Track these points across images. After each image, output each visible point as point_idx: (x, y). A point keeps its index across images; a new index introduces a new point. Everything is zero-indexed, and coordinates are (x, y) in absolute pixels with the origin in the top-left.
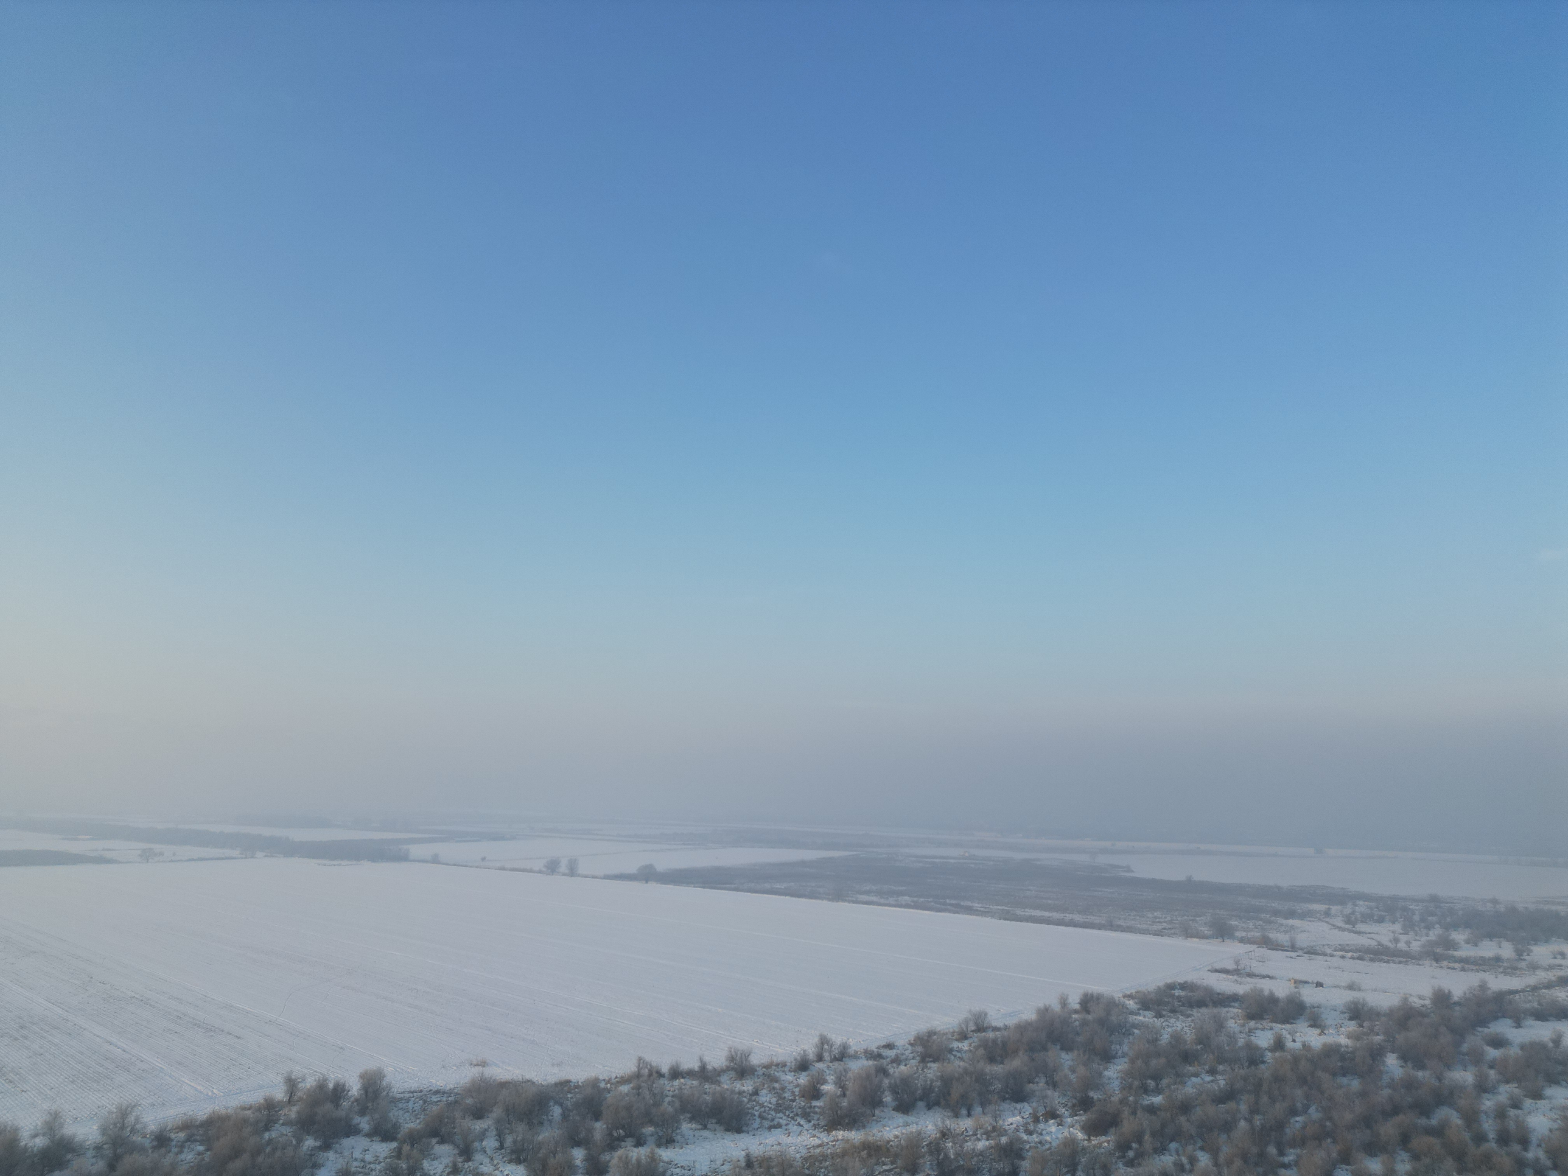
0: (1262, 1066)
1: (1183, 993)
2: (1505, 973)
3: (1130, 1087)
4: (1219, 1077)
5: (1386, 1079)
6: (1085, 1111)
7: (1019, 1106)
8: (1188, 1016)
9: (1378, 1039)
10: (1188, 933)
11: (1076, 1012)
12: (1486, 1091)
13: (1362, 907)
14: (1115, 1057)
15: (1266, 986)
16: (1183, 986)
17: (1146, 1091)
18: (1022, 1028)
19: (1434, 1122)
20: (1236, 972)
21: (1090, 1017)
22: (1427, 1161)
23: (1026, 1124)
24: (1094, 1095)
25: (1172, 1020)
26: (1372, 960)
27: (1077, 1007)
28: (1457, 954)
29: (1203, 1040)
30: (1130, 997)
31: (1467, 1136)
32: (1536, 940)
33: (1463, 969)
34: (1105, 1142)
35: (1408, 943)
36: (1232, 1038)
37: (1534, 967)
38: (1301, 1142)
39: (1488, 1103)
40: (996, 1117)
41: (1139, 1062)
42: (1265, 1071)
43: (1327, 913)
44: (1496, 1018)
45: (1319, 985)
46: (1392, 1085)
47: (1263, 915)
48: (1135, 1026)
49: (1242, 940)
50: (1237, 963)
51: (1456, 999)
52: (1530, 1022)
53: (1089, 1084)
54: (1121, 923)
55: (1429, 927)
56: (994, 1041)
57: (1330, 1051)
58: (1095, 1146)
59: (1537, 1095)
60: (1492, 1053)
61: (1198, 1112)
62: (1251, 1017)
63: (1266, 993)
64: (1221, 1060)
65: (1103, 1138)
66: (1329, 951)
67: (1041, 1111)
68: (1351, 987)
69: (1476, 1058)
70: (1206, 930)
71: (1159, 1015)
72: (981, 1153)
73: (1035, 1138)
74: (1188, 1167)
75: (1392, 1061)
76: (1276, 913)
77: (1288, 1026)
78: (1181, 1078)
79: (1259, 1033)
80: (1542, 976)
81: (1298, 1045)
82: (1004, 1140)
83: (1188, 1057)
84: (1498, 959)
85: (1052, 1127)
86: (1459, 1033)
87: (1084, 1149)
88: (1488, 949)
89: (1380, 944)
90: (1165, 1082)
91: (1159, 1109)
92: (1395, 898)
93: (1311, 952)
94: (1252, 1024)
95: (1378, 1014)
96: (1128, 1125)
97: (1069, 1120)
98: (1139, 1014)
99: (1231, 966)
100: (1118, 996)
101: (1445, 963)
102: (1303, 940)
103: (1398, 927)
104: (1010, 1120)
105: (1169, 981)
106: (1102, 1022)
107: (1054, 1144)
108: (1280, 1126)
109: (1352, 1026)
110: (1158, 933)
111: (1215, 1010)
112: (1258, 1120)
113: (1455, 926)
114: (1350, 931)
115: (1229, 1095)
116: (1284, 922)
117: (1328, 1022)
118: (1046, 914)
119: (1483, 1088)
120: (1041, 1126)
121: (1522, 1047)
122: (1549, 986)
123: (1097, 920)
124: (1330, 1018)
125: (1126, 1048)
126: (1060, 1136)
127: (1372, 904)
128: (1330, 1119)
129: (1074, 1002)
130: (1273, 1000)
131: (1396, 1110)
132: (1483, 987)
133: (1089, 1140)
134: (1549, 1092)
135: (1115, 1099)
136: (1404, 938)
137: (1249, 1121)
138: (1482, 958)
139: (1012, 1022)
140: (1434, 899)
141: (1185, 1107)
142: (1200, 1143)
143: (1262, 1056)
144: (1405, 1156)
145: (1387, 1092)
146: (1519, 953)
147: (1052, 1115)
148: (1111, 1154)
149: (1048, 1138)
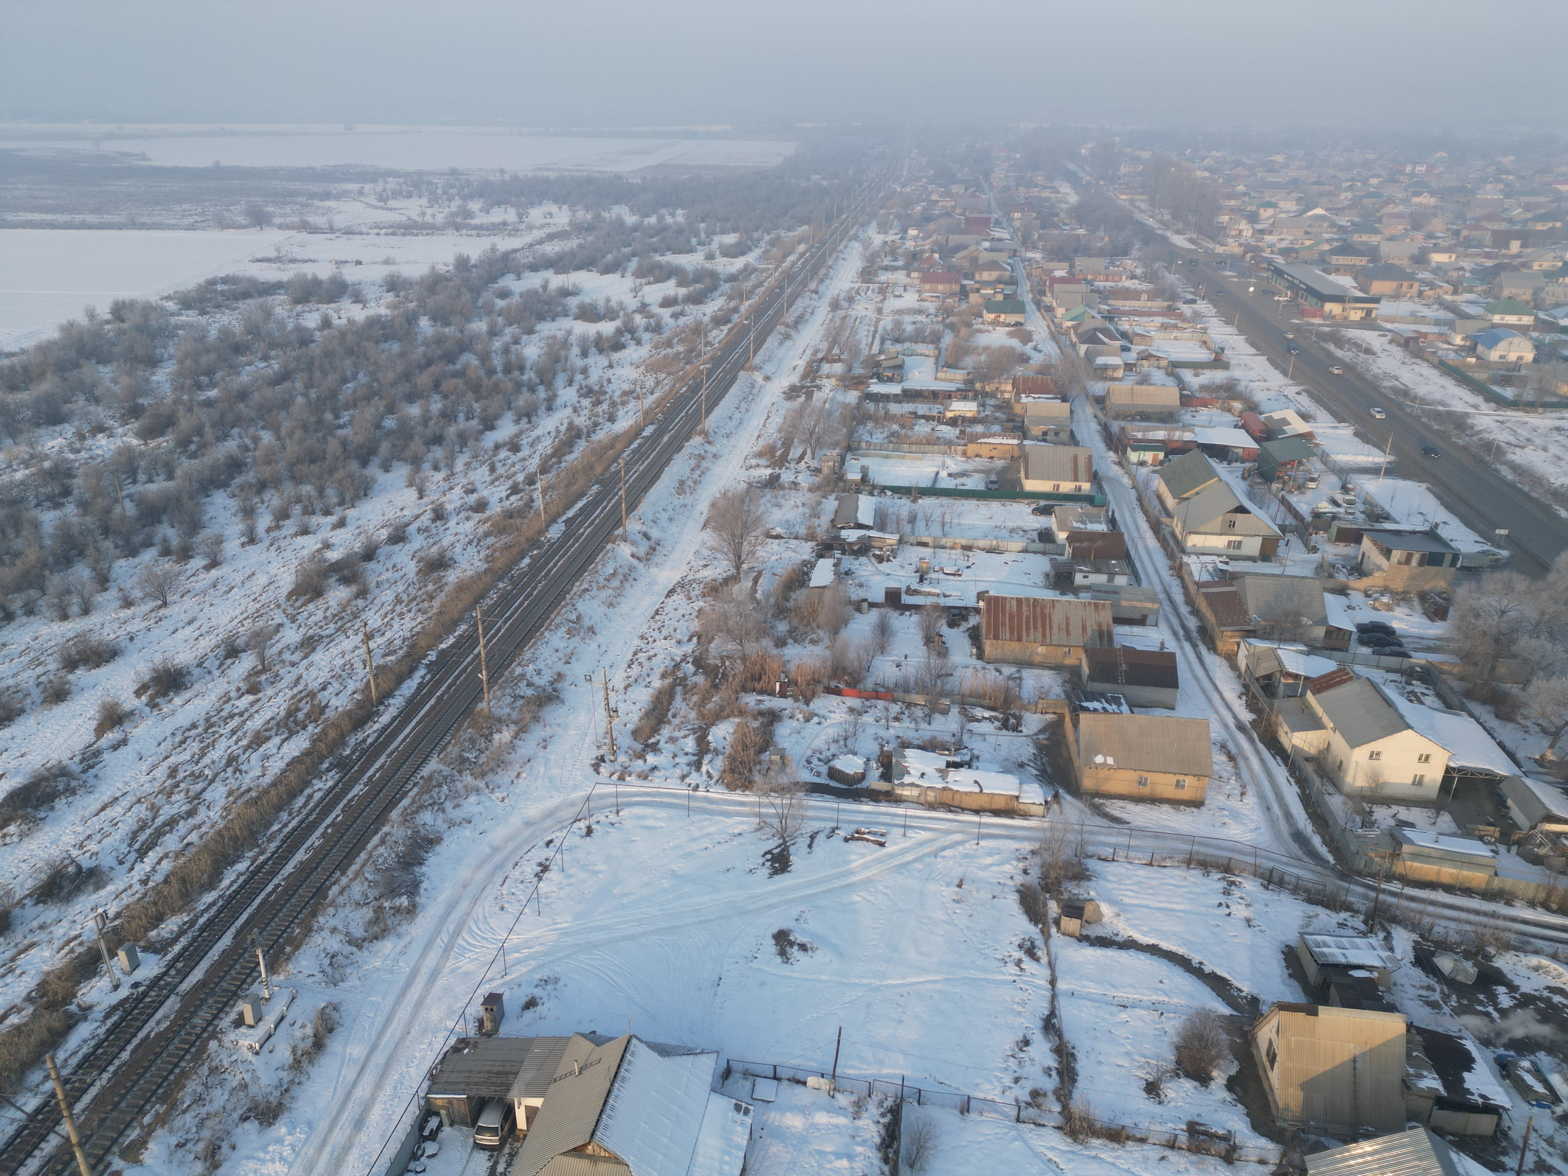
0: (313, 345)
1: (225, 287)
2: (510, 235)
3: (182, 387)
4: (272, 362)
5: (420, 338)
6: (137, 418)
7: (58, 428)
8: (235, 309)
9: (412, 305)
10: (223, 224)
11: (108, 322)
12: (495, 335)
13: (392, 184)
14: (161, 361)
15: (309, 270)
16: (225, 280)
17: (200, 387)
18: (44, 349)
19: (458, 366)
20: (279, 259)
21: (125, 326)
22: (453, 398)
23: (70, 445)
24: (144, 401)
25: (218, 316)
26: (403, 234)
27: (109, 317)
28: (473, 222)
29: (253, 330)
30: (168, 298)
31: (482, 372)
32: (532, 204)
33: (478, 236)
34: (164, 442)
35: (433, 216)
36: (281, 324)
37: (531, 228)
38: (353, 404)
39: (497, 344)
40: (31, 445)
41: (188, 362)
42: (315, 349)
43: (361, 193)
44: (503, 275)
45: (359, 263)
46: (426, 343)
47: (299, 199)
48: (177, 327)
49: (281, 227)
50: (278, 251)
51: (473, 262)
52: (527, 274)
53: (135, 392)
54: (146, 220)
55: (450, 200)
56: (12, 368)
57: (373, 322)
58: (153, 449)
59: (531, 331)
60: (501, 303)
61: (256, 396)
62: (297, 301)
63: (310, 277)
64: (273, 345)
65: (161, 439)
66: (365, 230)
67: (86, 428)
68: (387, 262)
69: (489, 310)
70: (242, 220)
71: (203, 313)
72: (22, 483)
73: (84, 455)
74: (252, 446)
75: (424, 322)
76: (312, 195)
77: (333, 305)
78: (235, 370)
79: (307, 316)
80: (537, 234)
81: (344, 321)
82: (47, 464)
83: (238, 349)
84: (505, 223)
85: (102, 440)
86: (476, 292)
87: (142, 453)
88: (498, 215)
89: (409, 219)
90: (218, 376)
91: (216, 401)
92: (420, 173)
93: (349, 232)
94: (299, 308)
95: (411, 284)
96: (185, 423)
97: (120, 430)
98: (181, 314)
99: (272, 254)
100: (154, 299)
101: (464, 231)
102: (340, 221)
103: (424, 201)
104: (50, 444)
105: (210, 276)
106: (142, 329)
107: (107, 456)
108: (334, 394)
109: (390, 297)
110: (191, 228)
111: (261, 300)
112: (313, 394)
113: (471, 196)
114: (383, 208)
115: (285, 376)
116: (320, 204)
117: (369, 297)
118: (49, 217)
119: (493, 333)
120: (89, 442)
121: (521, 295)
122: (541, 242)
123: (115, 219)
124: (370, 293)
125: (172, 350)
126: (112, 447)
127: (401, 180)
128: (376, 380)
129: (104, 312)
130: (317, 282)
131: (429, 363)
132: (493, 249)
133: (146, 444)
134: (538, 327)
135: (168, 401)
136: (429, 211)
137: (306, 395)
138: (493, 224)
139: (29, 344)
140: (454, 172)
141: (243, 395)
142: (261, 424)
143: (312, 336)
144: (437, 397)
145: (421, 349)
146: (520, 216)
147: (99, 429)
148: (171, 452)
149: (99, 452)
